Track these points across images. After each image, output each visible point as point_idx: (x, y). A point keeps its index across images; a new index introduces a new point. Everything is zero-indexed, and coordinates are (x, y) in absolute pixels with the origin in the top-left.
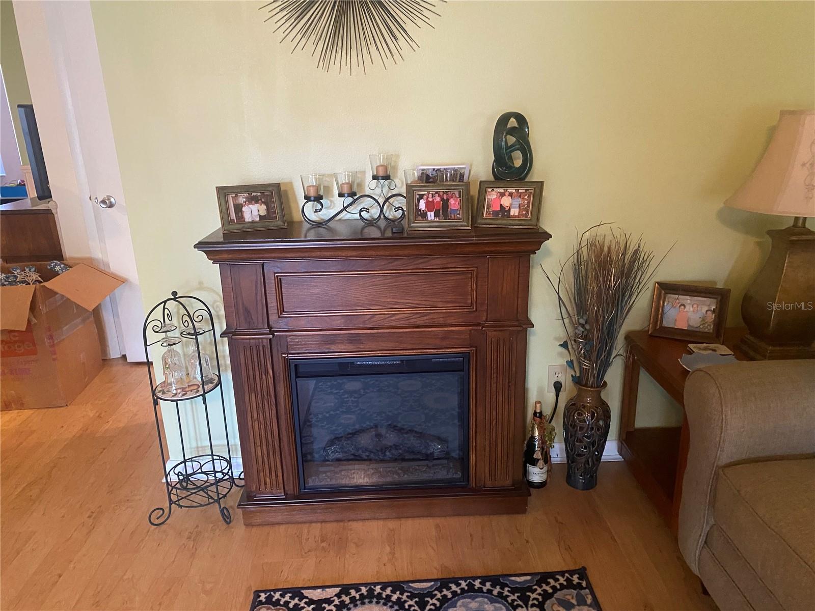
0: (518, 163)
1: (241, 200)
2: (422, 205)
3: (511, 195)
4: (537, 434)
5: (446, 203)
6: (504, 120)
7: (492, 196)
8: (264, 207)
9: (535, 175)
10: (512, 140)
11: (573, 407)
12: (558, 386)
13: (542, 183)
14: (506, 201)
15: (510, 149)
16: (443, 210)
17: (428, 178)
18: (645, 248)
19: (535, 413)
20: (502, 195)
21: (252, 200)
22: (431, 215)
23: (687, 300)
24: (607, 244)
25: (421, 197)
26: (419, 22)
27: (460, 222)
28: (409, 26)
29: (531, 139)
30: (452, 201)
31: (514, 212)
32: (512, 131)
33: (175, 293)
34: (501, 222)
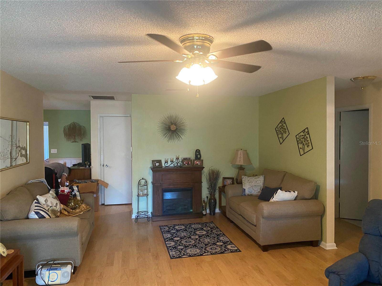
0: (199, 157)
1: (156, 162)
2: (185, 163)
3: (198, 162)
4: (204, 204)
5: (188, 163)
6: (197, 150)
7: (195, 162)
8: (159, 164)
9: (202, 159)
10: (198, 153)
11: (210, 200)
12: (207, 197)
13: (203, 160)
14: (198, 163)
15: (198, 155)
16: (188, 164)
17: (185, 159)
18: (220, 170)
19: (203, 201)
20: (197, 162)
21: (157, 162)
22: (186, 165)
23: (228, 180)
24: (214, 170)
25: (185, 162)
26: (183, 136)
27: (191, 166)
28: (182, 136)
29: (201, 153)
30: (189, 163)
31: (199, 164)
32: (198, 152)
33: (143, 178)
34: (197, 166)
